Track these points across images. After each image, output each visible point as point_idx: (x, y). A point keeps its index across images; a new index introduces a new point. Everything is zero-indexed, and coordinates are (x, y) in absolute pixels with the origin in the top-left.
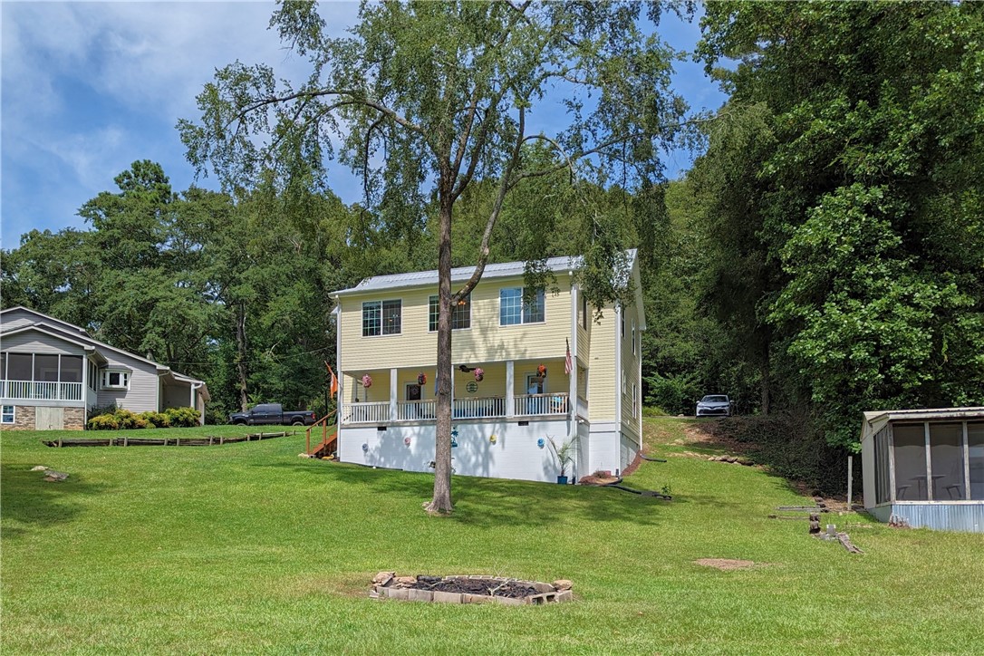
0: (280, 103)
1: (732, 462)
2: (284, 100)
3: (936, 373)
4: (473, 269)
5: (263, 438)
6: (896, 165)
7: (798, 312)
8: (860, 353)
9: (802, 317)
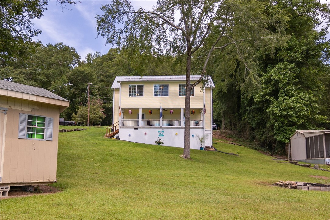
0: (130, 14)
1: (235, 144)
2: (131, 13)
3: (305, 120)
4: (200, 76)
5: (78, 130)
6: (297, 58)
7: (269, 99)
8: (291, 113)
9: (271, 101)
